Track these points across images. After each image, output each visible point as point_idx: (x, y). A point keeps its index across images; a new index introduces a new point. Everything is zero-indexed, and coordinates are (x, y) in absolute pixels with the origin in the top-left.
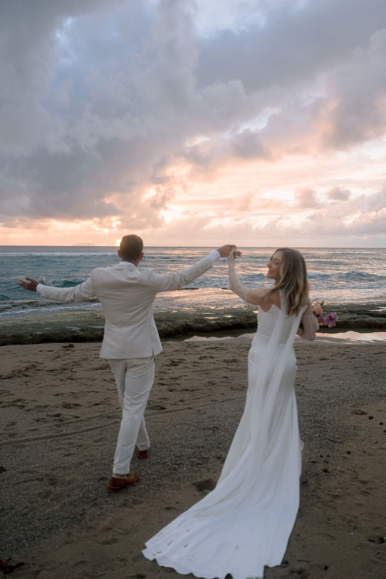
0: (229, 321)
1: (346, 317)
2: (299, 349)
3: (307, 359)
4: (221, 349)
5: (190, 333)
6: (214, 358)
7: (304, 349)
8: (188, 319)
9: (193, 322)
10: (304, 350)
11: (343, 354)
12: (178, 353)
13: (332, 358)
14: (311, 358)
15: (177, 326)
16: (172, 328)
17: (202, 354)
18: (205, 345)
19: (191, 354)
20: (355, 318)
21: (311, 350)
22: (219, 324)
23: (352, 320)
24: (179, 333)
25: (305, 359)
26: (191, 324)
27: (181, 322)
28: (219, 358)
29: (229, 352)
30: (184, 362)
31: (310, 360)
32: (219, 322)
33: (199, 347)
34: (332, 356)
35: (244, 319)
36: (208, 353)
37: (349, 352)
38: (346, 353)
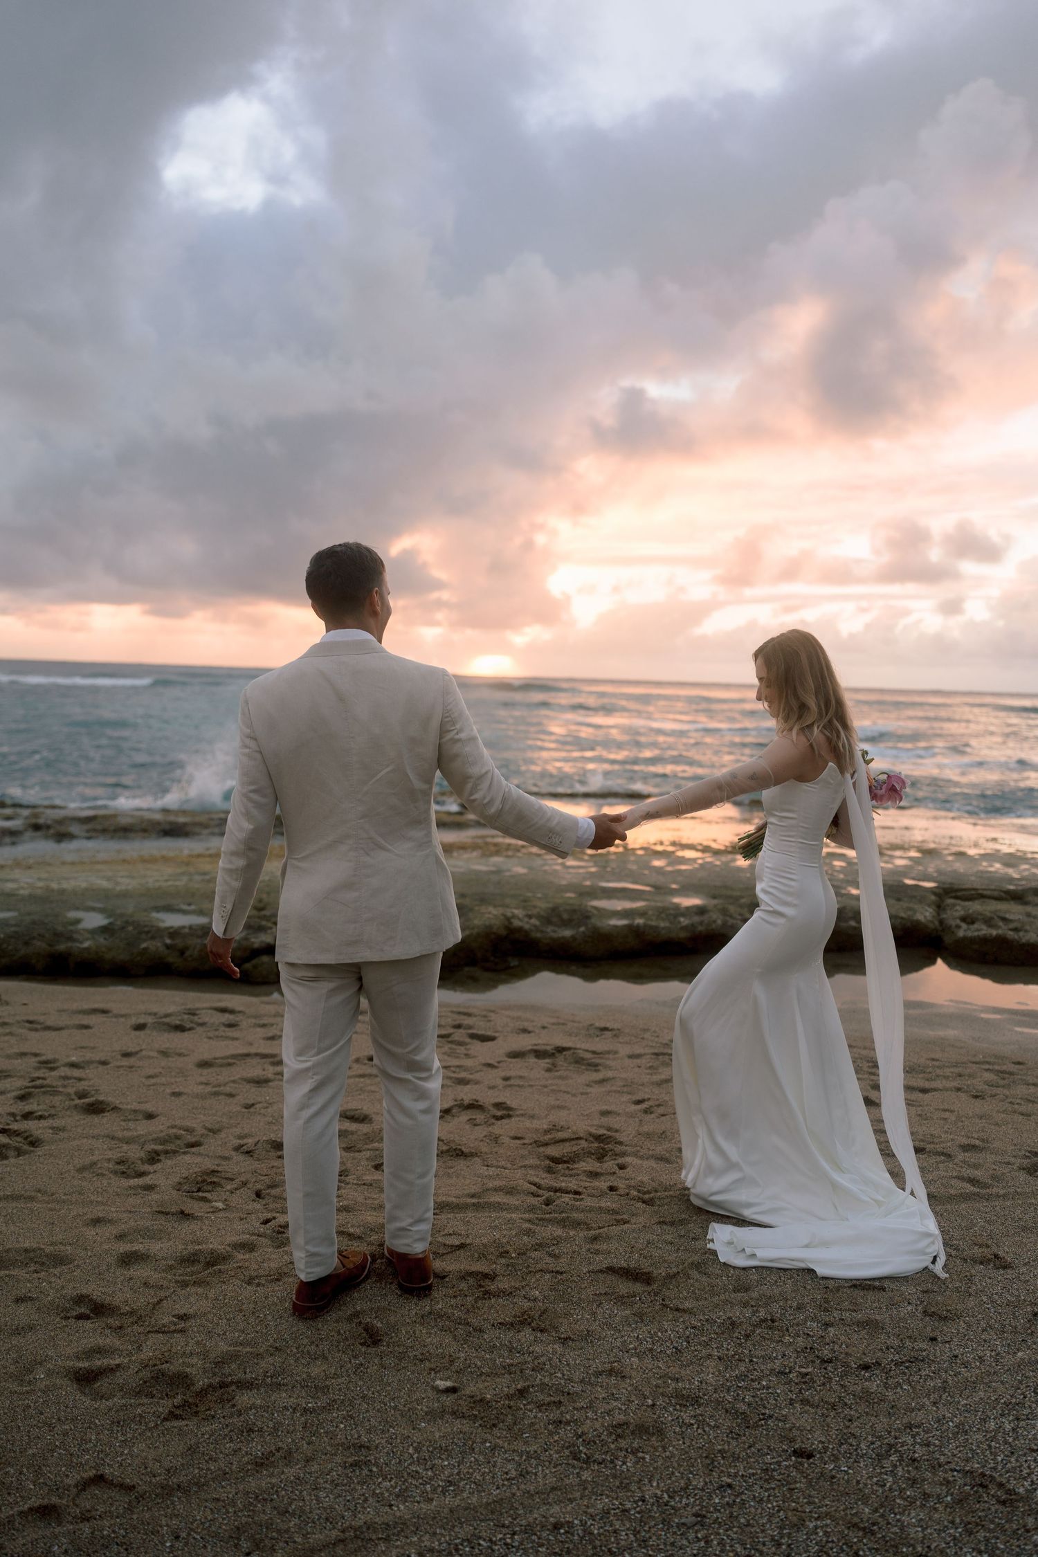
0: (679, 922)
2: (933, 1085)
3: (961, 1156)
4: (579, 1061)
5: (514, 962)
6: (509, 1116)
7: (955, 1084)
8: (524, 908)
9: (538, 917)
10: (959, 1089)
14: (981, 1149)
17: (477, 1083)
18: (525, 1030)
21: (993, 1096)
22: (635, 931)
25: (949, 1156)
26: (527, 927)
28: (532, 1117)
29: (602, 1081)
30: (352, 1133)
31: (976, 1166)
32: (638, 926)
33: (492, 1039)
35: (740, 915)
36: (506, 1079)
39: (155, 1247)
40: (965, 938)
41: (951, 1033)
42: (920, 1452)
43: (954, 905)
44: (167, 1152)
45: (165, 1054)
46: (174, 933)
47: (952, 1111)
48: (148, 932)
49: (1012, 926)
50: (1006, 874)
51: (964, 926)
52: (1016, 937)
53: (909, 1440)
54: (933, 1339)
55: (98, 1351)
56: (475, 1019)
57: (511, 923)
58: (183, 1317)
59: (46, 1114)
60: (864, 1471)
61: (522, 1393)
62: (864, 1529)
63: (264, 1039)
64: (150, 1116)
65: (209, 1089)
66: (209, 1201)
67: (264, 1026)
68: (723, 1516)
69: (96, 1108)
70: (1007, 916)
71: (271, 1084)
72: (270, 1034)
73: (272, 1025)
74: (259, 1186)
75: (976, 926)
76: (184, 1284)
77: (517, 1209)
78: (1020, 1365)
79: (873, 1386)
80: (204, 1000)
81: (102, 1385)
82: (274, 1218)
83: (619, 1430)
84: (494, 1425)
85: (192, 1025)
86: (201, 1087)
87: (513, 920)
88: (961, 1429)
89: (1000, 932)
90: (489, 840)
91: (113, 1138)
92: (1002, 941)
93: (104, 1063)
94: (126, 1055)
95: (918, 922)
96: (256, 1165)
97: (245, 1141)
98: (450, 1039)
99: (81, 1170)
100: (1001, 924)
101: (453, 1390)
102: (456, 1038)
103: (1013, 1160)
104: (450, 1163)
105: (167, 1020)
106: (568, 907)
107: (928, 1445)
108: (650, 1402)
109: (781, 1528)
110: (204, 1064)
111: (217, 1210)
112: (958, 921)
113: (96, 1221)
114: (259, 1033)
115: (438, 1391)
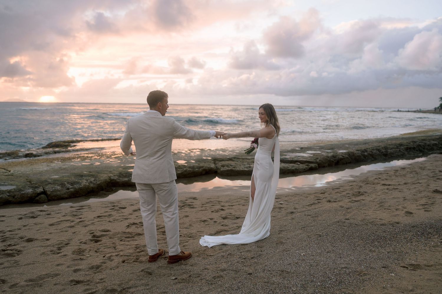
2: (234, 204)
5: (114, 189)
7: (237, 203)
8: (112, 173)
9: (117, 176)
10: (239, 204)
12: (101, 220)
15: (100, 182)
16: (94, 184)
17: (130, 219)
18: (132, 205)
19: (117, 220)
24: (102, 190)
26: (115, 179)
27: (104, 177)
30: (109, 234)
33: (125, 208)
36: (137, 217)
37: (283, 205)
38: (281, 206)
39: (80, 267)
40: (223, 171)
41: (229, 193)
43: (218, 163)
44: (62, 247)
45: (36, 224)
46: (9, 192)
49: (233, 167)
50: (224, 154)
51: (222, 168)
52: (235, 169)
53: (267, 268)
54: (261, 251)
55: (87, 290)
56: (116, 204)
57: (111, 178)
58: (101, 279)
59: (16, 244)
60: (262, 274)
61: (190, 276)
62: (267, 283)
63: (62, 216)
64: (48, 240)
66: (85, 255)
67: (58, 213)
68: (242, 287)
69: (30, 240)
70: (231, 164)
71: (75, 227)
73: (61, 213)
74: (95, 250)
75: (225, 167)
76: (95, 273)
77: (162, 243)
78: (279, 252)
79: (256, 260)
80: (35, 209)
82: (105, 256)
83: (214, 278)
84: (189, 283)
85: (36, 216)
86: (56, 230)
87: (111, 177)
88: (274, 264)
89: (231, 168)
90: (80, 155)
91: (42, 246)
92: (232, 170)
93: (20, 229)
94: (24, 226)
95: (212, 168)
96: (89, 246)
97: (81, 241)
98: (114, 210)
99: (41, 255)
100: (230, 166)
101: (176, 279)
102: (116, 209)
104: (139, 237)
105: (27, 216)
106: (124, 172)
107: (270, 268)
108: (216, 272)
109: (253, 286)
110: (51, 225)
111: (88, 257)
112: (221, 167)
113: (58, 265)
114: (59, 215)
115: (173, 279)
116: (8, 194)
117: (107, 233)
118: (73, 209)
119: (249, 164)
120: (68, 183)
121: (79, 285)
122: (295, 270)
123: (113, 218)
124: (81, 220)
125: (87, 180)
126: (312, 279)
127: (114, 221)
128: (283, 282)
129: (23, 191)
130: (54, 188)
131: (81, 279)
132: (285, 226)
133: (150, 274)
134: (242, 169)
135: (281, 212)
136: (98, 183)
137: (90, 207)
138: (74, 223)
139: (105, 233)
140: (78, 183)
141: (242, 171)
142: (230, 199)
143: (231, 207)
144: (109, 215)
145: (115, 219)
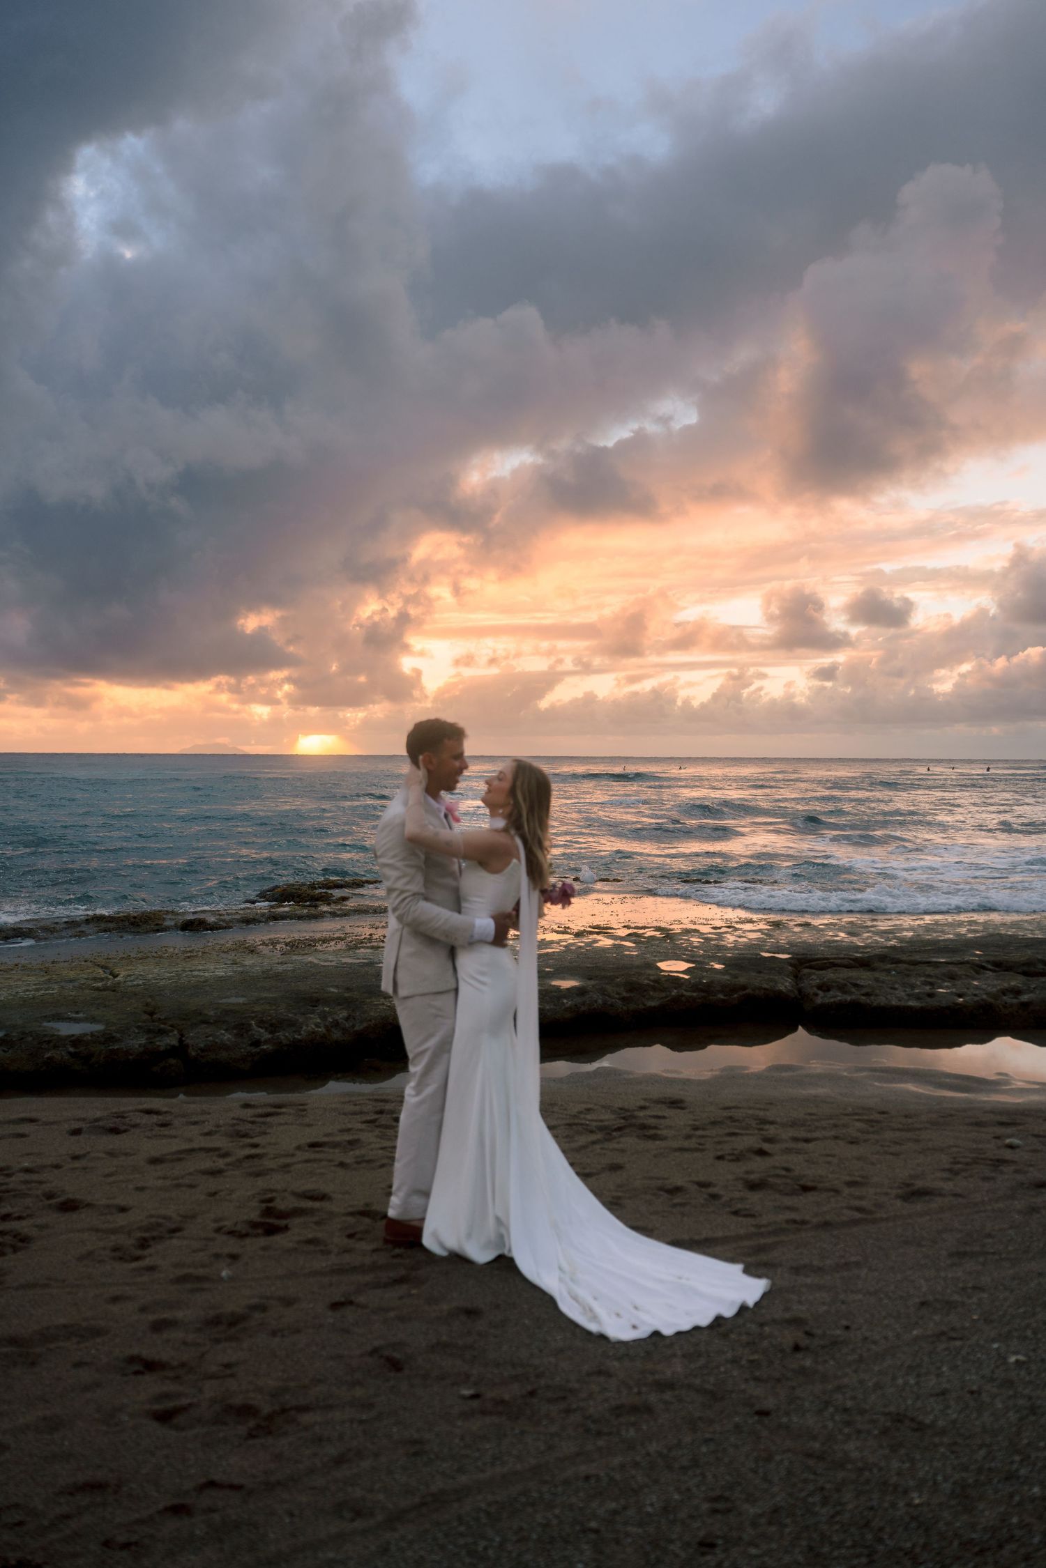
1: (983, 986)
2: (817, 1134)
3: (846, 1191)
7: (833, 1133)
10: (836, 1138)
11: (998, 1163)
12: (318, 1156)
13: (951, 1184)
14: (863, 1184)
15: (365, 1025)
16: (345, 1030)
19: (369, 1161)
20: (1017, 992)
21: (865, 1141)
23: (1007, 999)
25: (837, 1191)
30: (319, 1209)
31: (861, 1198)
34: (950, 1170)
35: (618, 994)
37: (1017, 1150)
38: (1008, 1154)
39: (180, 1315)
40: (822, 1005)
41: (821, 1091)
42: (849, 1404)
43: (810, 974)
44: (154, 1238)
45: (111, 1154)
46: (76, 1041)
47: (834, 1156)
48: (49, 1042)
49: (864, 991)
50: (852, 943)
51: (821, 993)
52: (868, 1001)
53: (841, 1397)
55: (166, 1396)
56: (393, 1104)
58: (228, 1366)
59: (25, 1215)
60: (811, 1420)
61: (532, 1393)
62: (818, 1456)
63: (201, 1135)
64: (123, 1210)
65: (168, 1183)
67: (195, 1123)
68: (712, 1459)
69: (69, 1206)
70: (858, 982)
71: (225, 1174)
72: (206, 1130)
73: (204, 1122)
75: (832, 993)
76: (217, 1341)
78: (918, 1338)
79: (808, 1363)
80: (129, 1104)
81: (180, 1419)
83: (618, 1410)
84: (517, 1417)
85: (125, 1127)
86: (161, 1181)
88: (878, 1386)
89: (854, 997)
91: (97, 1230)
92: (855, 1005)
93: (57, 1167)
94: (76, 1158)
95: (780, 992)
97: (222, 1224)
98: (377, 1124)
99: (81, 1258)
100: (853, 990)
101: (475, 1396)
102: (383, 1123)
103: (889, 1191)
105: (101, 1123)
107: (856, 1398)
108: (636, 1390)
110: (155, 1161)
112: (815, 989)
113: (115, 1299)
114: (195, 1130)
115: (464, 1398)
116: (72, 1050)
117: (317, 1205)
118: (249, 1113)
119: (931, 984)
120: (261, 1023)
121: (148, 1378)
122: (954, 1422)
123: (357, 1152)
124: (253, 1151)
125: (324, 1016)
126: (1015, 1466)
127: (358, 1163)
128: (883, 1464)
129: (118, 1040)
130: (211, 1038)
131: (165, 1354)
132: (989, 1236)
133: (396, 1365)
134: (899, 1003)
135: (993, 1178)
136: (358, 1027)
137: (305, 1110)
138: (228, 1160)
139: (309, 1204)
140: (292, 1024)
141: (898, 1008)
142: (810, 1114)
143: (801, 1145)
144: (351, 1143)
145: (364, 1156)
